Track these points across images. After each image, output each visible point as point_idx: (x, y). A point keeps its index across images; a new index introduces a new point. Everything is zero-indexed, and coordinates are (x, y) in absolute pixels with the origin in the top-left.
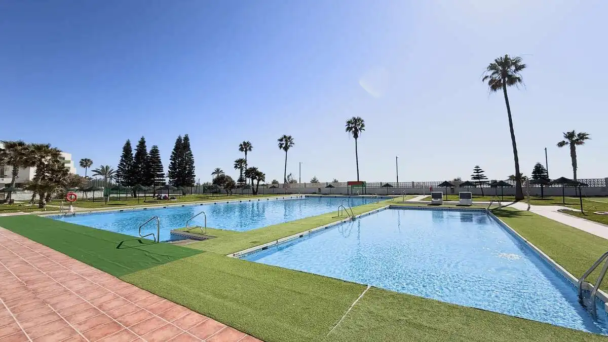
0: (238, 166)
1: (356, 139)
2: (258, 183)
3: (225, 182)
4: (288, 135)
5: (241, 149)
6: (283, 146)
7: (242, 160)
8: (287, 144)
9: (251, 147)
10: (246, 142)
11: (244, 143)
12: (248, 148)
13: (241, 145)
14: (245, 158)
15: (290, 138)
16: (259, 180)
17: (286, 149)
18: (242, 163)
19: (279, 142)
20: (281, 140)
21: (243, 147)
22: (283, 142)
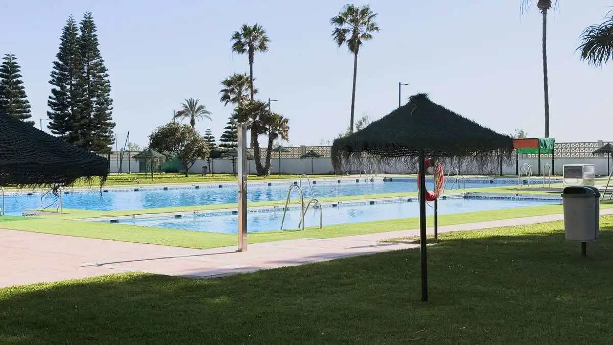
0: (232, 96)
1: (545, 13)
2: (271, 142)
3: (179, 141)
4: (359, 5)
5: (239, 47)
6: (349, 36)
7: (240, 77)
8: (355, 32)
9: (265, 39)
10: (251, 25)
11: (245, 28)
12: (256, 44)
13: (237, 36)
14: (248, 74)
15: (365, 11)
16: (273, 136)
17: (354, 46)
18: (241, 85)
19: (336, 26)
20: (340, 20)
21: (243, 40)
22: (346, 26)
